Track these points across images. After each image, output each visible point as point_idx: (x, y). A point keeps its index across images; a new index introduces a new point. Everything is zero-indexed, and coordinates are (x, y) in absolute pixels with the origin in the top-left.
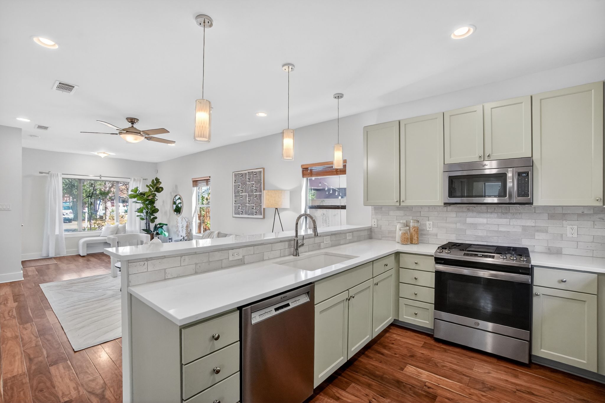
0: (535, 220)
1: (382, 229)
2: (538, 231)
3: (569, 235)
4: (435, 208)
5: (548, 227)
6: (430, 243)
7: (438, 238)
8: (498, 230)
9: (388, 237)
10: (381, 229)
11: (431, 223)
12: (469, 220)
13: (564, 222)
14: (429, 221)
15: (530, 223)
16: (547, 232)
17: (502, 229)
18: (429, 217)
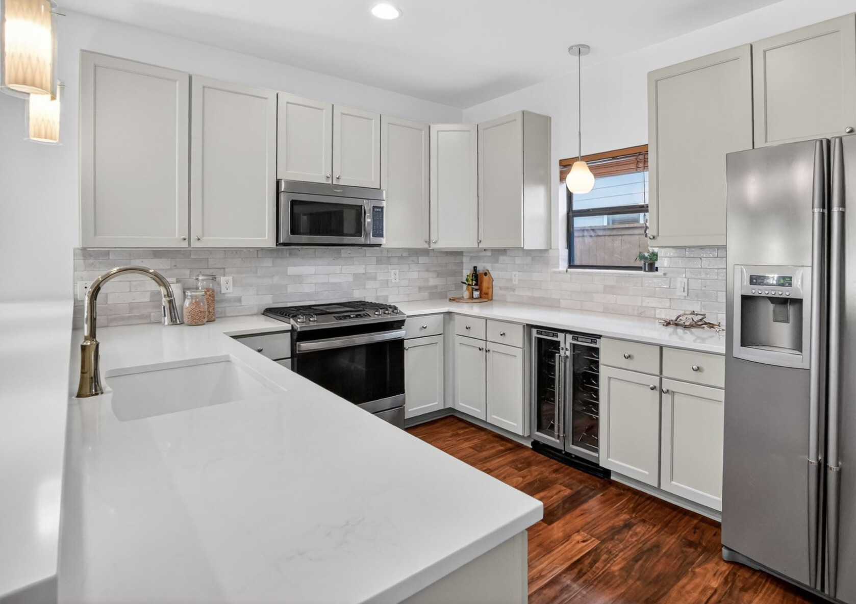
0: (365, 265)
1: (108, 303)
2: (368, 279)
3: (393, 281)
4: (237, 253)
5: (376, 273)
6: (229, 315)
7: (243, 304)
8: (328, 282)
9: (129, 318)
10: (106, 304)
11: (230, 278)
12: (292, 270)
13: (390, 267)
14: (224, 276)
15: (360, 269)
16: (375, 279)
17: (332, 280)
18: (224, 268)
